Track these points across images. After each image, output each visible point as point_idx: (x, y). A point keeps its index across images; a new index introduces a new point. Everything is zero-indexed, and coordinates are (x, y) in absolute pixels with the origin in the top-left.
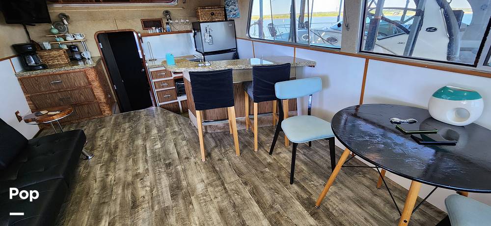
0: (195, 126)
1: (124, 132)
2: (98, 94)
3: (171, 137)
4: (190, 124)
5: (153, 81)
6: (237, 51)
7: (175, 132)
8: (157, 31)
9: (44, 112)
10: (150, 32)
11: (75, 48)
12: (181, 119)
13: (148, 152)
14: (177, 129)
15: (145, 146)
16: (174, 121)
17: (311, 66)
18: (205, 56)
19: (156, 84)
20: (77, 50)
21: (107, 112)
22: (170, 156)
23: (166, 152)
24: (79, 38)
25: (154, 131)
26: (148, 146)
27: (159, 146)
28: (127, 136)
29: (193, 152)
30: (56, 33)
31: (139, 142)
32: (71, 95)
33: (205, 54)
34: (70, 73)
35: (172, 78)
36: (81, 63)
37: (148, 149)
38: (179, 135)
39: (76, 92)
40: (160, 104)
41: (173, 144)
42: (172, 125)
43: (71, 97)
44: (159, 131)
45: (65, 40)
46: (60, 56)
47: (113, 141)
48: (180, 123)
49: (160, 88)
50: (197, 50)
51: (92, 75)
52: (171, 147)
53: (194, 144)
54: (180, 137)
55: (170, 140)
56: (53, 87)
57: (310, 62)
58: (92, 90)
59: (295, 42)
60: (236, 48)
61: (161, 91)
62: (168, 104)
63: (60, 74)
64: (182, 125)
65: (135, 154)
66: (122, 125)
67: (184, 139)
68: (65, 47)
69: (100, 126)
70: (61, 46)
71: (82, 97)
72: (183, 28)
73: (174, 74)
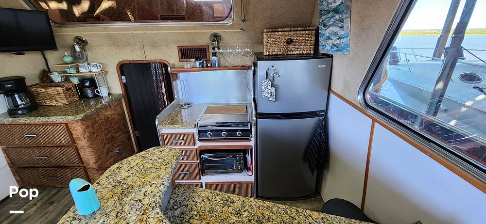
2: (85, 156)
6: (326, 115)
8: (198, 64)
10: (187, 65)
18: (258, 120)
24: (94, 69)
30: (68, 62)
32: (50, 153)
33: (260, 116)
34: (47, 125)
35: (196, 147)
39: (57, 150)
43: (52, 156)
45: (78, 71)
50: (254, 99)
58: (77, 151)
60: (326, 111)
68: (75, 81)
70: (71, 79)
71: (65, 158)
72: (239, 62)
73: (200, 140)
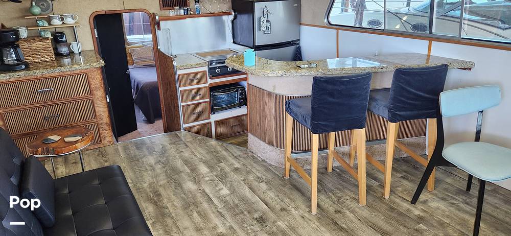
0: (263, 160)
1: (153, 169)
2: (100, 109)
3: (234, 177)
4: (254, 157)
5: (181, 89)
6: (299, 44)
7: (237, 169)
8: (182, 12)
9: (55, 138)
10: (171, 13)
11: (62, 37)
12: (235, 150)
13: (214, 200)
14: (237, 165)
15: (204, 191)
16: (224, 153)
17: (465, 69)
19: (184, 93)
20: (64, 39)
21: (108, 139)
22: (255, 206)
23: (243, 199)
24: (69, 21)
25: (203, 169)
26: (207, 191)
27: (225, 191)
28: (163, 177)
29: (286, 200)
30: (38, 13)
31: (190, 185)
32: (62, 110)
34: (66, 76)
35: (207, 85)
36: (67, 61)
37: (211, 196)
38: (248, 173)
39: (71, 106)
40: (185, 126)
41: (247, 188)
42: (225, 159)
43: (62, 114)
44: (211, 168)
45: (50, 24)
46: (45, 49)
47: (145, 185)
48: (236, 155)
49: (189, 100)
50: (234, 42)
51: (97, 80)
52: (246, 191)
53: (281, 188)
54: (251, 177)
55: (239, 182)
56: (39, 97)
57: (463, 62)
58: (93, 103)
59: (431, 32)
60: (299, 40)
61: (189, 105)
62: (196, 126)
63: (52, 78)
64: (241, 159)
65: (196, 204)
66: (144, 160)
67: (259, 179)
68: (49, 35)
69: (106, 161)
70: (43, 33)
71: (77, 115)
73: (211, 78)
